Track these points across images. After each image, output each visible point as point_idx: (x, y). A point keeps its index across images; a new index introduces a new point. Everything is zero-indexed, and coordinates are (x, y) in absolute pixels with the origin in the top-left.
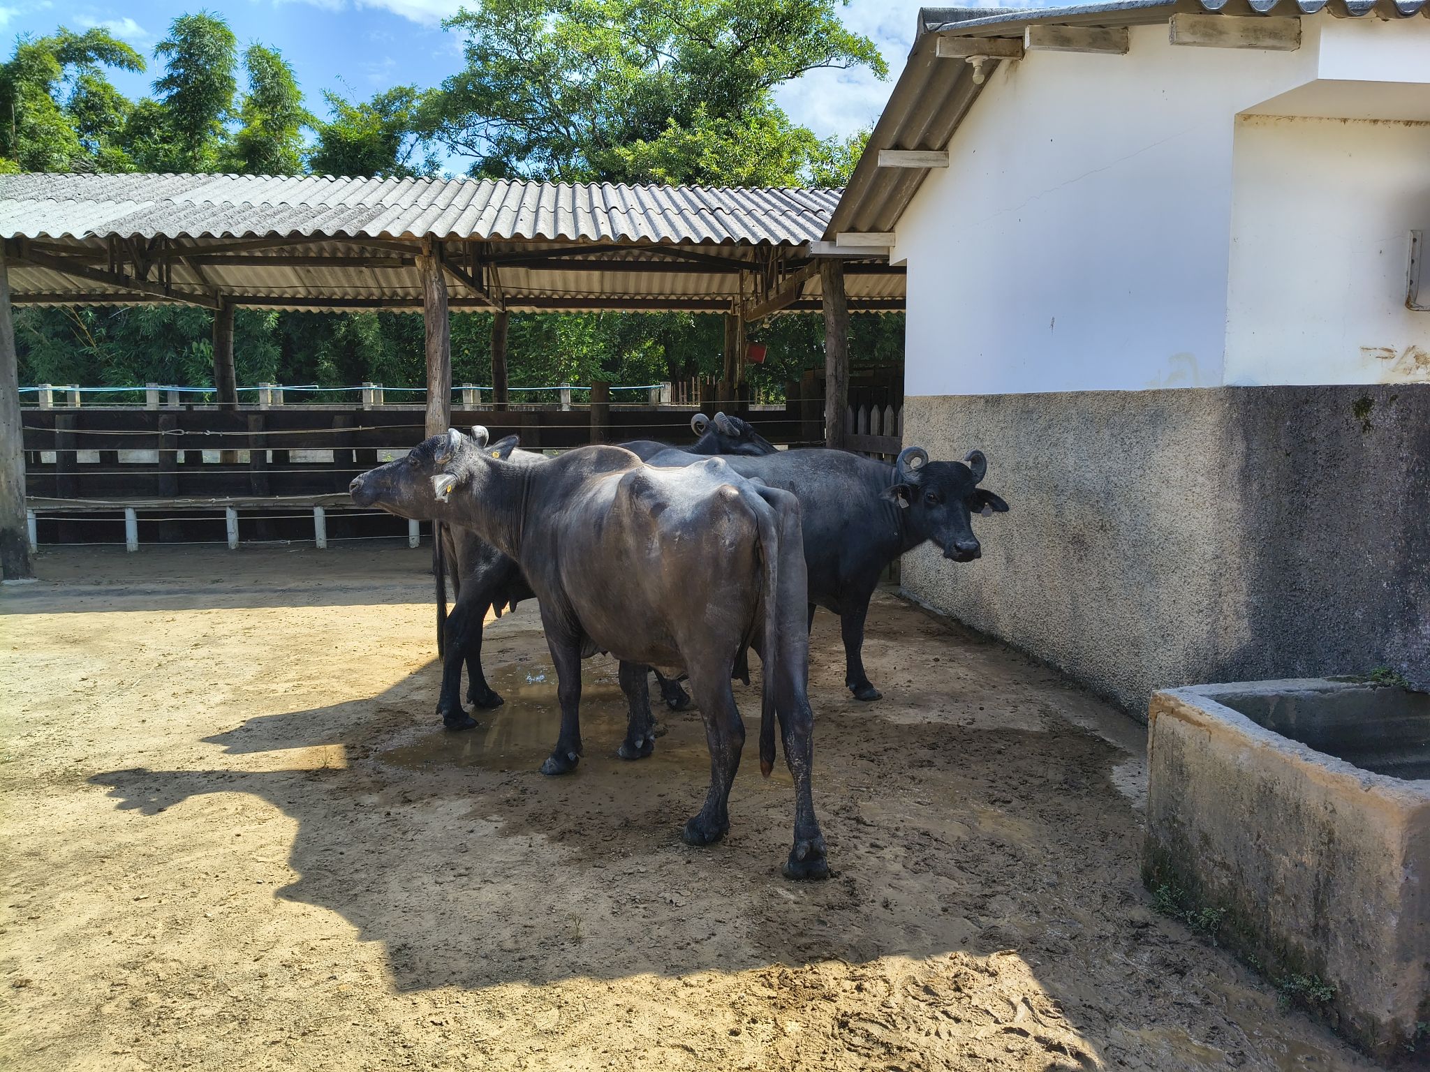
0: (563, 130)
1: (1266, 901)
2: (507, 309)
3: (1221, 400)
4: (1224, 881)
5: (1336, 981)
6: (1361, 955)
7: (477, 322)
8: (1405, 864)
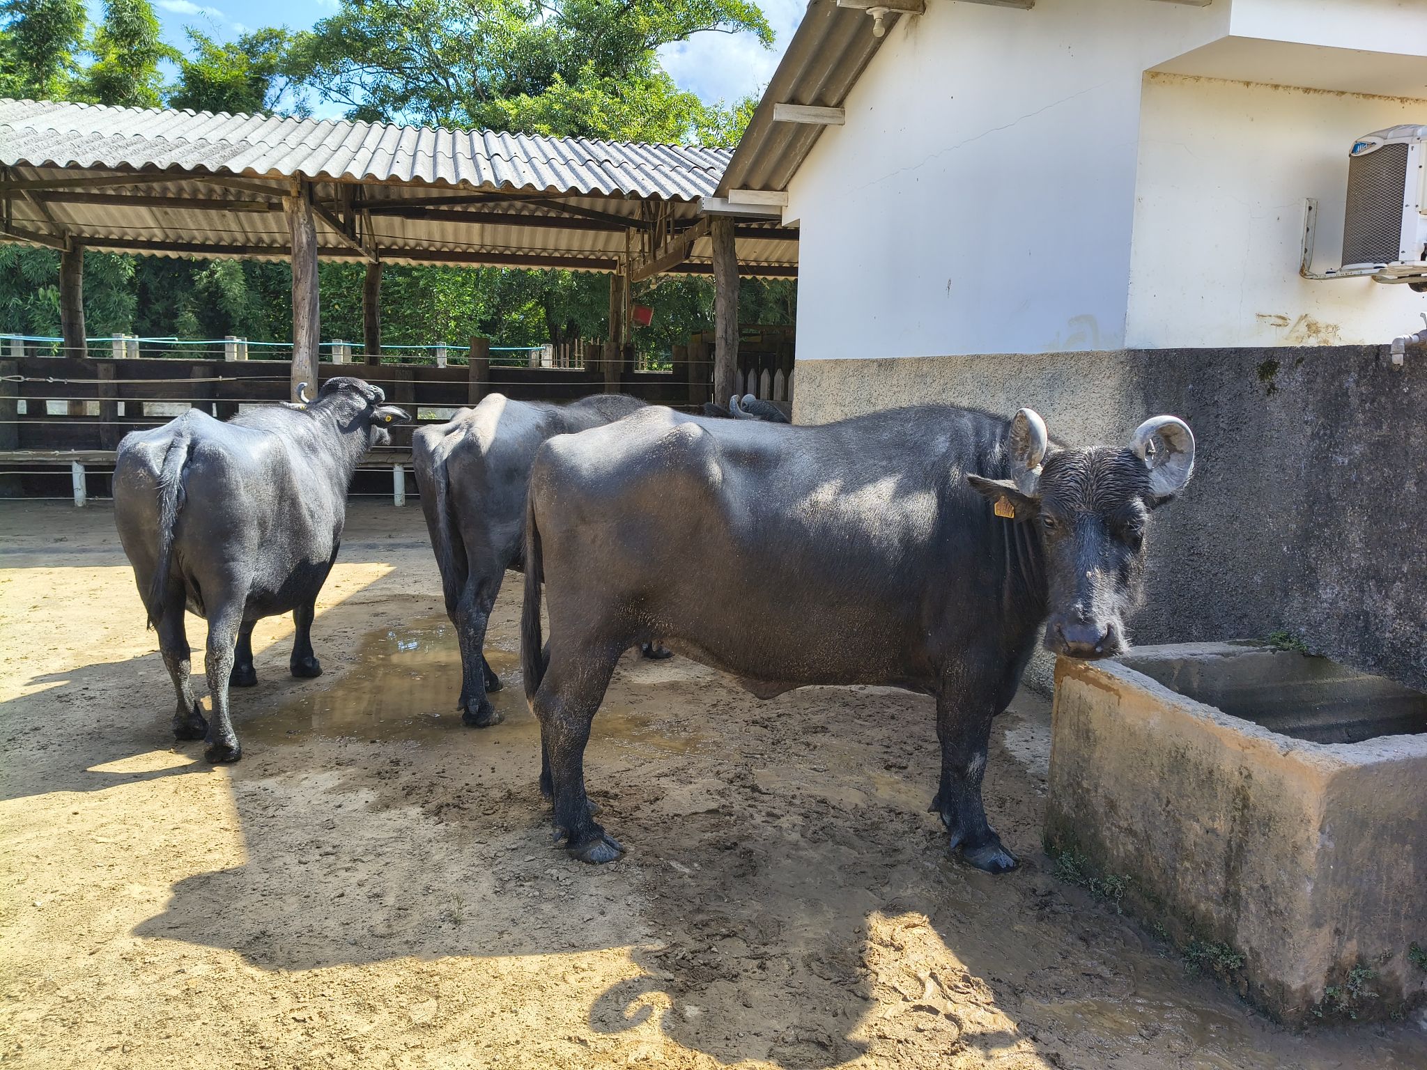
0: (443, 82)
1: (1175, 869)
2: (381, 260)
3: (1122, 362)
4: (1130, 847)
5: (1246, 948)
6: (1273, 921)
7: (347, 276)
8: (1322, 830)
